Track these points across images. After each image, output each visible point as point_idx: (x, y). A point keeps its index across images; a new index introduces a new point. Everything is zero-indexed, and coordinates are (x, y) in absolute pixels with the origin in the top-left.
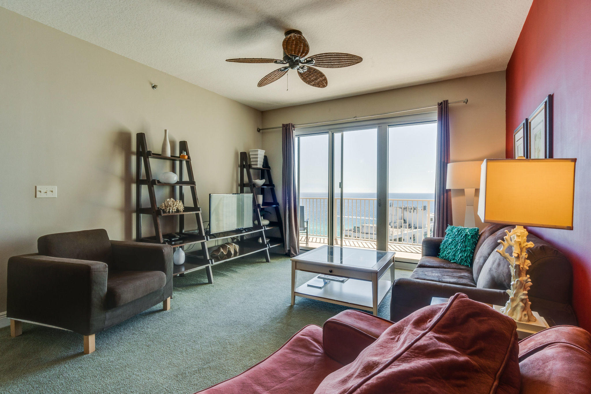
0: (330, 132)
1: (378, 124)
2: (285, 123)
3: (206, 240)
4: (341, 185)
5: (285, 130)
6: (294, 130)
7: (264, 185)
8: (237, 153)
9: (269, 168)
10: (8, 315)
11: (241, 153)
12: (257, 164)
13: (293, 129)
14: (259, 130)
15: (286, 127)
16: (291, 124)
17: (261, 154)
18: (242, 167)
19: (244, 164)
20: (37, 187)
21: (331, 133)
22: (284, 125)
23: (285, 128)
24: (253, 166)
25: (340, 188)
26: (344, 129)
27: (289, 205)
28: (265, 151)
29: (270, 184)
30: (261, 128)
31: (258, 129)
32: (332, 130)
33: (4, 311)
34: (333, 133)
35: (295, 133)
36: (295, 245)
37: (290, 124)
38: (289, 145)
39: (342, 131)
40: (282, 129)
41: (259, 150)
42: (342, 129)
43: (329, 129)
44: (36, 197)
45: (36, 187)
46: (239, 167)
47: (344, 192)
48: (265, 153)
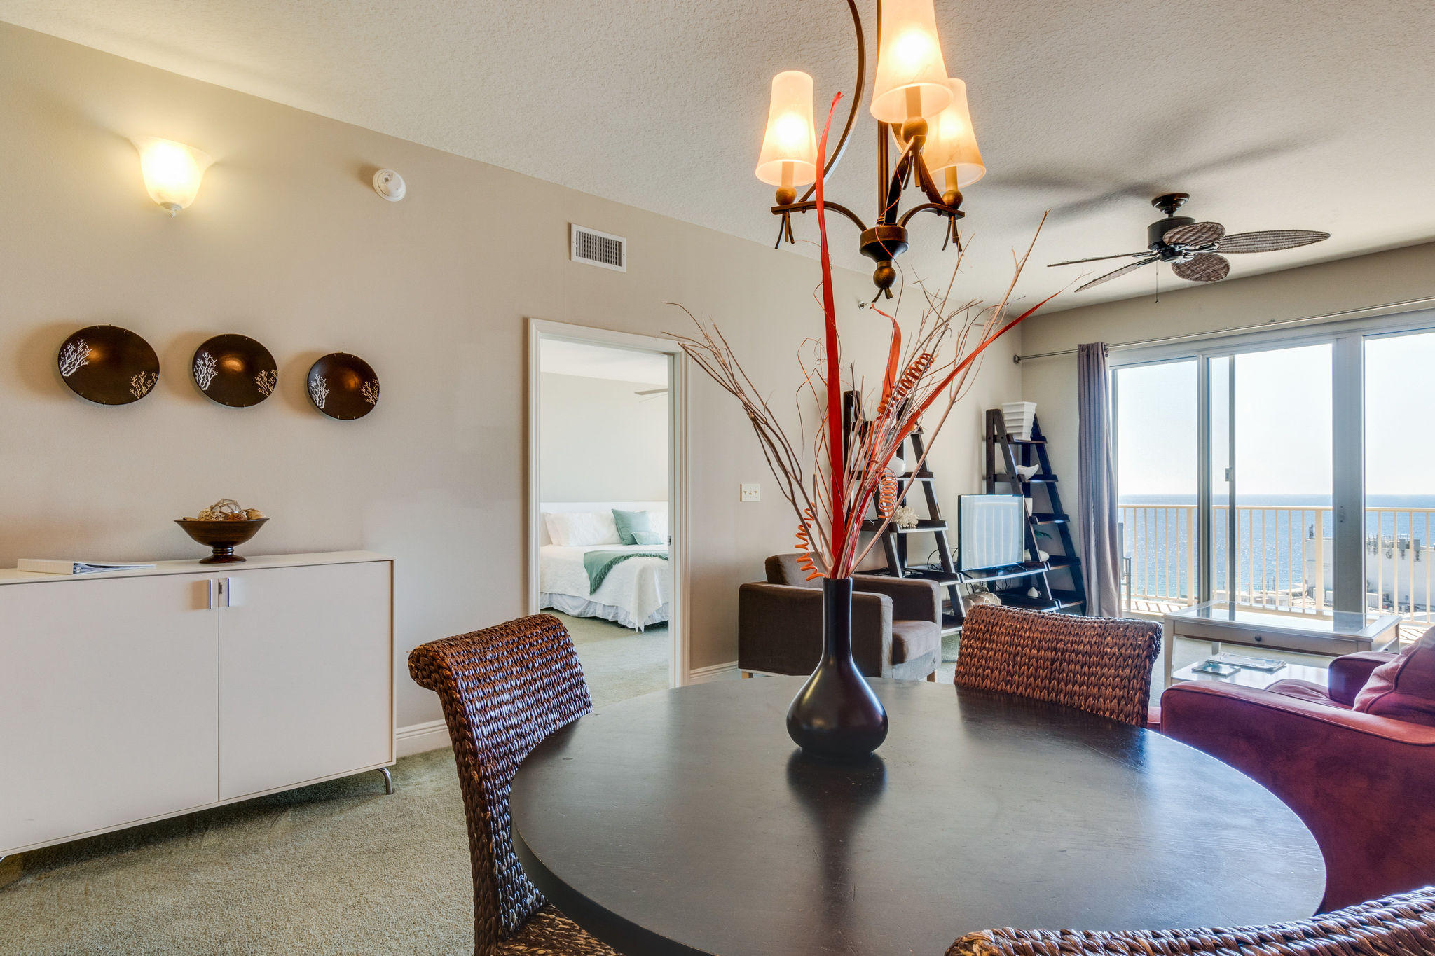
0: (1201, 356)
1: (1336, 333)
2: (1085, 342)
3: (959, 582)
4: (1230, 475)
5: (1085, 357)
6: (1107, 355)
7: (1035, 477)
8: (979, 414)
9: (1044, 439)
10: (741, 666)
11: (989, 412)
12: (1021, 433)
13: (1105, 354)
14: (1017, 360)
15: (1088, 351)
16: (1102, 344)
17: (1029, 410)
18: (991, 439)
19: (996, 433)
20: (743, 485)
21: (1203, 358)
22: (1081, 348)
23: (1085, 353)
24: (1016, 439)
25: (1226, 481)
26: (1235, 349)
27: (1096, 521)
28: (1036, 404)
29: (1047, 474)
30: (1020, 355)
31: (1014, 358)
32: (1204, 353)
33: (736, 660)
34: (1208, 359)
35: (1109, 361)
36: (1114, 607)
37: (1097, 344)
38: (1096, 389)
39: (1232, 353)
40: (1079, 357)
41: (1026, 403)
42: (1231, 349)
43: (1199, 350)
44: (741, 501)
45: (741, 485)
46: (983, 439)
47: (1238, 493)
48: (1037, 409)
